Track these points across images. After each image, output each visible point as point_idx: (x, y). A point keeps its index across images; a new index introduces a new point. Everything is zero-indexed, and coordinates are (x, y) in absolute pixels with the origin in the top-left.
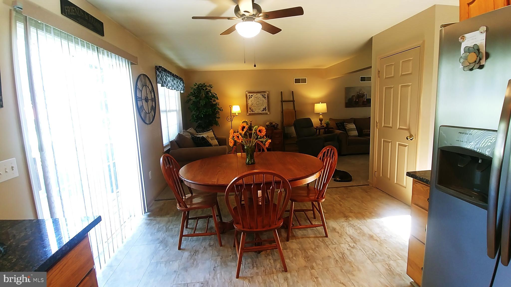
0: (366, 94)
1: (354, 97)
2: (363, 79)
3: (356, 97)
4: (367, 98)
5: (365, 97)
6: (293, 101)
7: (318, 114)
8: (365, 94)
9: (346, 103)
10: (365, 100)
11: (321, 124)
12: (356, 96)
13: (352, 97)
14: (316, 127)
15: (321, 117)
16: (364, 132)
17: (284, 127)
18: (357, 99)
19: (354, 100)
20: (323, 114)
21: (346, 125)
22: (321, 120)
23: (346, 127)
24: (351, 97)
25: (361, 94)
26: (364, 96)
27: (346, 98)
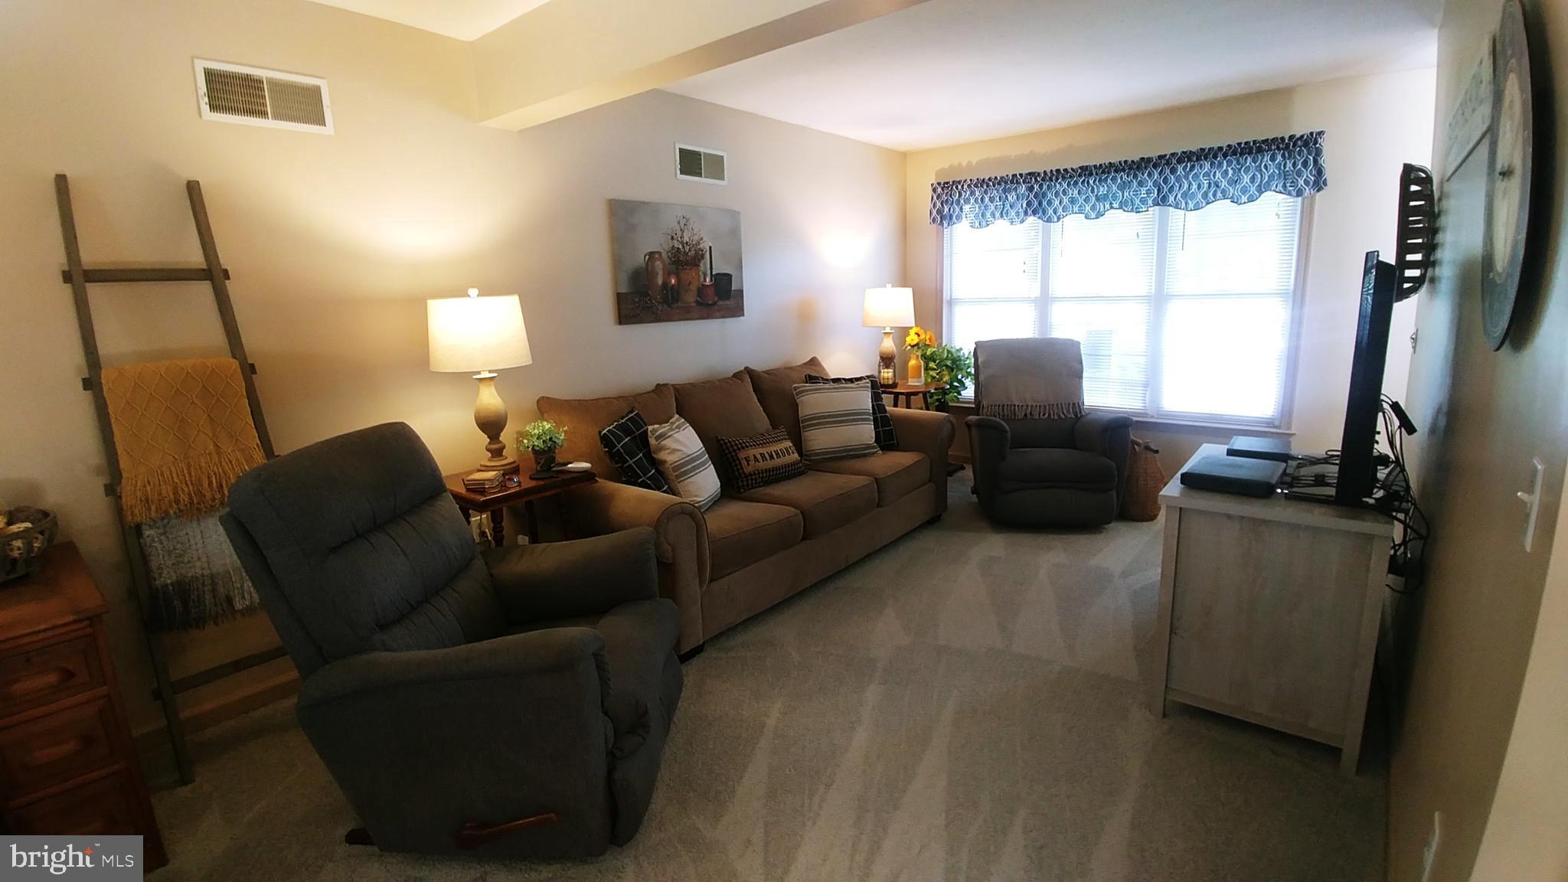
0: (710, 248)
1: (658, 263)
2: (690, 163)
3: (667, 261)
4: (714, 273)
5: (705, 264)
6: (214, 274)
7: (466, 380)
8: (705, 245)
9: (618, 295)
10: (708, 280)
11: (497, 453)
12: (664, 255)
13: (647, 264)
14: (462, 490)
15: (490, 399)
16: (744, 462)
17: (138, 528)
18: (669, 274)
19: (660, 281)
20: (503, 378)
21: (657, 438)
22: (491, 426)
23: (662, 449)
24: (640, 260)
25: (687, 248)
26: (703, 256)
27: (617, 262)
